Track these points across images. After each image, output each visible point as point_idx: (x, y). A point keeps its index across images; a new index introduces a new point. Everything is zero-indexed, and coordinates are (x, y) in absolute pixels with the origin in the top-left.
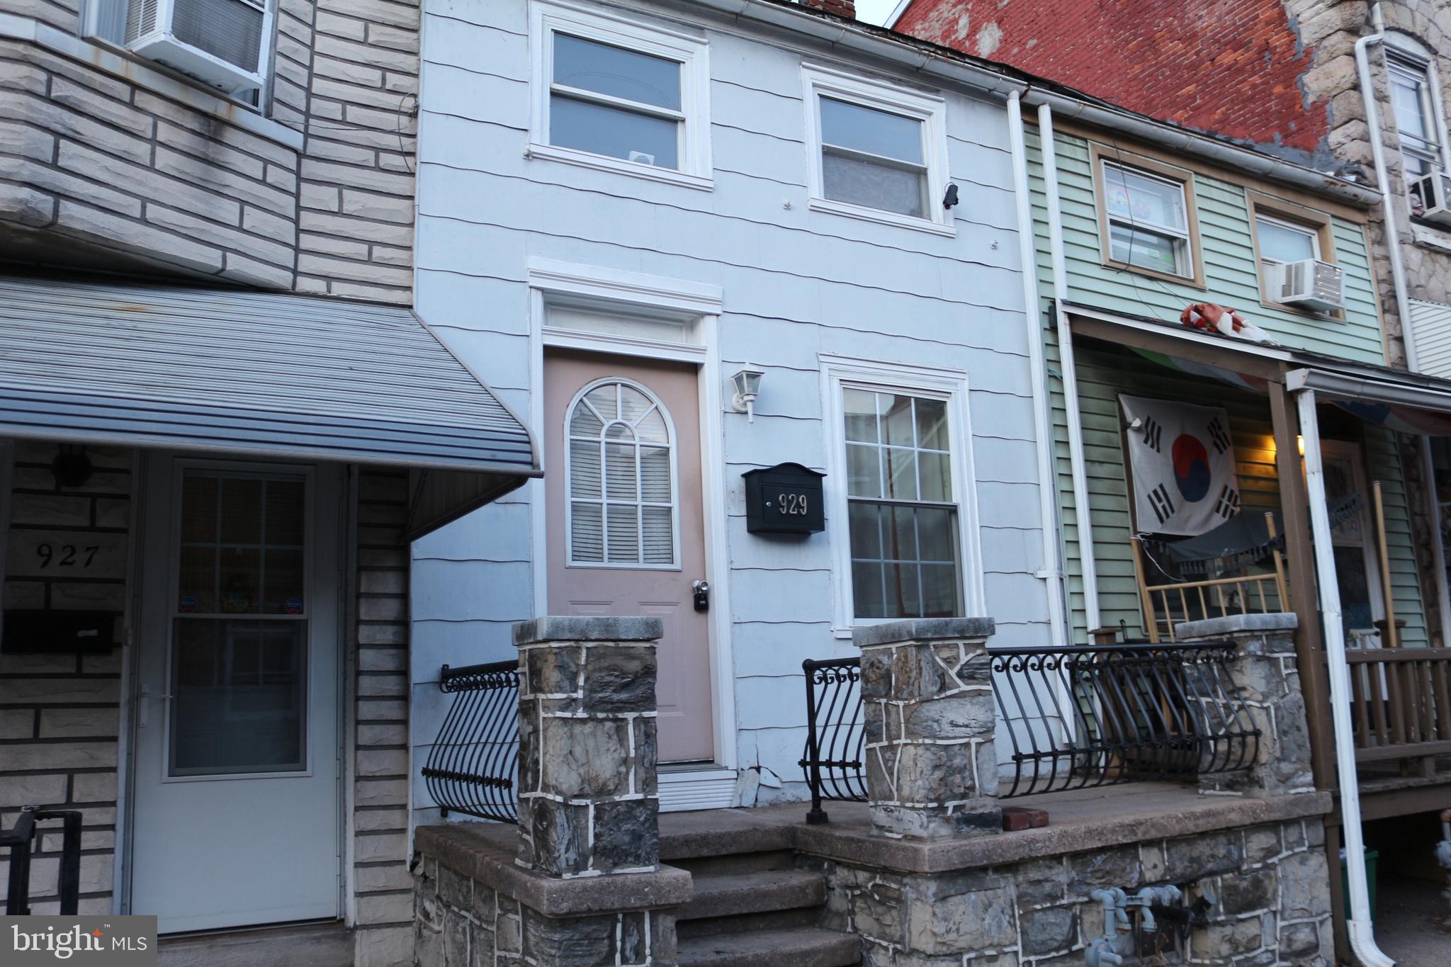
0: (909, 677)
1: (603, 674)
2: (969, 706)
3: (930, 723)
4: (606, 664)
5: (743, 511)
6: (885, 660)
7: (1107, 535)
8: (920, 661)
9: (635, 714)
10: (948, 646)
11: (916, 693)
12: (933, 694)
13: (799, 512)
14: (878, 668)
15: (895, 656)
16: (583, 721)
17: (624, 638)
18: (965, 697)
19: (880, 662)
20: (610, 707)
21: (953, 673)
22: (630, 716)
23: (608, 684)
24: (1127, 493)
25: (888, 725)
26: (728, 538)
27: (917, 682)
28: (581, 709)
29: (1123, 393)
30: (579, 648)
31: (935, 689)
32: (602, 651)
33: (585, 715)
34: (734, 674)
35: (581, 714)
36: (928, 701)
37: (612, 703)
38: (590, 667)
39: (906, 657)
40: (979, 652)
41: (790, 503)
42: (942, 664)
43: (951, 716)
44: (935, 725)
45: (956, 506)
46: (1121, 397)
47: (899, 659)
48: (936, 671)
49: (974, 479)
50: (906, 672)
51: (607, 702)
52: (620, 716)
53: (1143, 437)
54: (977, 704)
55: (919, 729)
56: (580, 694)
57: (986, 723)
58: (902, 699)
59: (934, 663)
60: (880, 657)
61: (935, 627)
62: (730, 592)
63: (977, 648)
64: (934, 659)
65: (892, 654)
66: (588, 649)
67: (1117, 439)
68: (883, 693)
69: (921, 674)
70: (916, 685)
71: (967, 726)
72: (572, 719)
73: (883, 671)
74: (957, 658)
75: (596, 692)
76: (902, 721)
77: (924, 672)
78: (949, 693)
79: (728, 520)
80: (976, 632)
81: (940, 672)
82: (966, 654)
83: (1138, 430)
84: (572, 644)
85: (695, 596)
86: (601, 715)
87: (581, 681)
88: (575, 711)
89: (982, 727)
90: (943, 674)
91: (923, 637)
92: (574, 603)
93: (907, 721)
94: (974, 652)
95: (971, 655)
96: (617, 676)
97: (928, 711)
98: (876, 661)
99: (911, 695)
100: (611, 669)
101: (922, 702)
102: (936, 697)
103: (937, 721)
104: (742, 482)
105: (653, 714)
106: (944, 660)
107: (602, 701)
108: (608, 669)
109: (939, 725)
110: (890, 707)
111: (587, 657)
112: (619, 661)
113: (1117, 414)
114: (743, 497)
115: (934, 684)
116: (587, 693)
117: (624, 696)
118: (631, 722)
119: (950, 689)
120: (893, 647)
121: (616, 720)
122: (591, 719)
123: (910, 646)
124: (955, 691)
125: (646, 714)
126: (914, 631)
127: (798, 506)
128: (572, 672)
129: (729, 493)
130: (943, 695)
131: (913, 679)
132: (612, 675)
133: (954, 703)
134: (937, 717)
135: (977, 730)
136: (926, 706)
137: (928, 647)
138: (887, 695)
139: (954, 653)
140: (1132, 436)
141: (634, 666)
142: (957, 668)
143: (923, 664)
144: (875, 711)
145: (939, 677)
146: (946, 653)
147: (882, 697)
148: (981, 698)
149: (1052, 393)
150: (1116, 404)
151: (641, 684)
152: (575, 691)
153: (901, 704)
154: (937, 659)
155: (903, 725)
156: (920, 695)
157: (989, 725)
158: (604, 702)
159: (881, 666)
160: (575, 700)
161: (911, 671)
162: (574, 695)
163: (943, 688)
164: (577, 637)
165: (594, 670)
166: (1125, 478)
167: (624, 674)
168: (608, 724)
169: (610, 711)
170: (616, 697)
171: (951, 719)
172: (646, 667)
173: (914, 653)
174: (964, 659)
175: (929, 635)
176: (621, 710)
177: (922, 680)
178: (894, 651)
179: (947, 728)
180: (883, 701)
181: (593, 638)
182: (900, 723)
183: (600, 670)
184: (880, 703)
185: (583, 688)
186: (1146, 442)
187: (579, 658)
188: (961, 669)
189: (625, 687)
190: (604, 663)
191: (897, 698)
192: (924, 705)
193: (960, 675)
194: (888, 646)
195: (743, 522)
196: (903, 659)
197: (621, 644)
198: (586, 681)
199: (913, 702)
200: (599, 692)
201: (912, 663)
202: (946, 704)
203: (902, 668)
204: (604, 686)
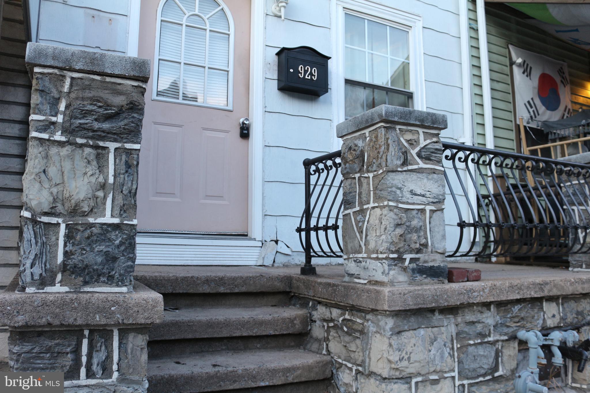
0: (379, 152)
1: (85, 103)
2: (425, 180)
3: (394, 189)
4: (90, 95)
5: (276, 77)
6: (360, 143)
7: (501, 123)
8: (388, 139)
9: (118, 145)
10: (411, 131)
11: (384, 164)
12: (397, 166)
13: (311, 77)
14: (354, 150)
15: (368, 139)
16: (61, 144)
17: (109, 72)
18: (422, 173)
19: (356, 146)
20: (91, 134)
21: (414, 152)
22: (112, 146)
23: (90, 112)
24: (511, 101)
25: (360, 194)
26: (264, 92)
27: (385, 155)
28: (60, 133)
29: (511, 44)
30: (64, 76)
31: (399, 162)
32: (87, 83)
33: (63, 139)
34: (263, 179)
35: (58, 137)
36: (393, 171)
37: (94, 131)
38: (73, 95)
39: (376, 137)
40: (435, 139)
41: (306, 72)
42: (406, 144)
43: (412, 186)
44: (398, 192)
45: (412, 93)
46: (511, 47)
47: (371, 140)
48: (401, 149)
49: (424, 79)
50: (376, 149)
51: (88, 130)
52: (101, 144)
53: (522, 70)
54: (431, 179)
55: (384, 193)
56: (60, 118)
57: (438, 195)
58: (372, 172)
59: (399, 142)
60: (356, 142)
61: (401, 113)
62: (263, 126)
63: (433, 137)
64: (399, 139)
65: (366, 138)
66: (72, 78)
67: (507, 70)
68: (358, 170)
69: (388, 149)
70: (384, 158)
71: (423, 196)
72: (49, 140)
73: (358, 152)
74: (417, 142)
75: (76, 118)
76: (372, 189)
77: (391, 149)
78: (410, 167)
79: (265, 81)
80: (433, 123)
81: (403, 150)
82: (425, 140)
83: (519, 66)
84: (56, 71)
85: (240, 128)
86: (80, 141)
87: (62, 107)
88: (53, 133)
89: (434, 198)
90: (406, 152)
91: (390, 119)
92: (156, 123)
93: (375, 188)
94: (431, 139)
95: (428, 141)
96: (100, 107)
97: (394, 180)
98: (353, 146)
99: (380, 166)
100: (94, 100)
101: (389, 171)
102: (399, 169)
103: (400, 189)
104: (276, 58)
105: (136, 146)
106: (408, 141)
107: (81, 128)
108: (91, 99)
109: (402, 192)
110: (362, 179)
111: (71, 85)
112: (106, 95)
113: (508, 56)
114: (276, 68)
115: (399, 158)
116: (67, 118)
117: (106, 126)
118: (112, 151)
119: (411, 164)
120: (367, 131)
121: (96, 147)
122: (68, 143)
123: (380, 127)
124: (415, 167)
125: (128, 146)
126: (384, 114)
127: (311, 74)
128: (53, 97)
129: (267, 64)
130: (405, 168)
131: (381, 153)
132: (95, 105)
133: (414, 176)
134: (400, 186)
135: (431, 200)
136: (391, 175)
137: (395, 129)
138: (361, 171)
139: (415, 137)
140: (515, 68)
141: (119, 100)
142: (417, 149)
143: (390, 141)
144: (350, 185)
145: (403, 154)
146: (409, 136)
147: (356, 173)
148: (435, 176)
149: (471, 37)
150: (507, 50)
151: (126, 118)
152: (56, 115)
153: (371, 175)
154: (402, 139)
155: (372, 193)
156: (386, 166)
157: (441, 197)
158: (85, 129)
159: (356, 148)
160: (54, 123)
161: (380, 147)
162: (54, 119)
163: (405, 163)
164: (60, 65)
165: (77, 98)
166: (511, 92)
167: (108, 106)
168: (88, 150)
169: (92, 138)
170: (96, 125)
171: (411, 189)
172: (131, 103)
173: (383, 133)
174: (423, 143)
175: (396, 119)
176: (103, 138)
177: (389, 154)
178: (367, 135)
179: (409, 195)
180: (357, 175)
181: (77, 68)
182: (369, 191)
183: (83, 99)
184: (355, 178)
185: (64, 114)
186: (524, 73)
187: (63, 86)
188: (420, 151)
189: (108, 118)
190: (88, 94)
191: (368, 171)
192: (390, 174)
193: (419, 155)
194: (363, 132)
195: (274, 84)
196: (374, 139)
197: (108, 79)
198: (67, 107)
199: (381, 171)
200: (80, 119)
201: (382, 141)
202: (408, 176)
203: (373, 147)
204: (86, 114)
